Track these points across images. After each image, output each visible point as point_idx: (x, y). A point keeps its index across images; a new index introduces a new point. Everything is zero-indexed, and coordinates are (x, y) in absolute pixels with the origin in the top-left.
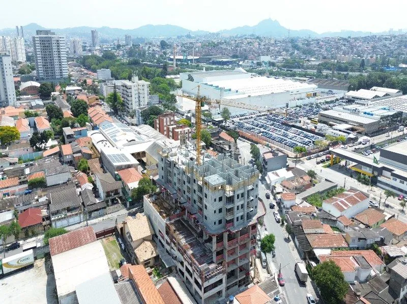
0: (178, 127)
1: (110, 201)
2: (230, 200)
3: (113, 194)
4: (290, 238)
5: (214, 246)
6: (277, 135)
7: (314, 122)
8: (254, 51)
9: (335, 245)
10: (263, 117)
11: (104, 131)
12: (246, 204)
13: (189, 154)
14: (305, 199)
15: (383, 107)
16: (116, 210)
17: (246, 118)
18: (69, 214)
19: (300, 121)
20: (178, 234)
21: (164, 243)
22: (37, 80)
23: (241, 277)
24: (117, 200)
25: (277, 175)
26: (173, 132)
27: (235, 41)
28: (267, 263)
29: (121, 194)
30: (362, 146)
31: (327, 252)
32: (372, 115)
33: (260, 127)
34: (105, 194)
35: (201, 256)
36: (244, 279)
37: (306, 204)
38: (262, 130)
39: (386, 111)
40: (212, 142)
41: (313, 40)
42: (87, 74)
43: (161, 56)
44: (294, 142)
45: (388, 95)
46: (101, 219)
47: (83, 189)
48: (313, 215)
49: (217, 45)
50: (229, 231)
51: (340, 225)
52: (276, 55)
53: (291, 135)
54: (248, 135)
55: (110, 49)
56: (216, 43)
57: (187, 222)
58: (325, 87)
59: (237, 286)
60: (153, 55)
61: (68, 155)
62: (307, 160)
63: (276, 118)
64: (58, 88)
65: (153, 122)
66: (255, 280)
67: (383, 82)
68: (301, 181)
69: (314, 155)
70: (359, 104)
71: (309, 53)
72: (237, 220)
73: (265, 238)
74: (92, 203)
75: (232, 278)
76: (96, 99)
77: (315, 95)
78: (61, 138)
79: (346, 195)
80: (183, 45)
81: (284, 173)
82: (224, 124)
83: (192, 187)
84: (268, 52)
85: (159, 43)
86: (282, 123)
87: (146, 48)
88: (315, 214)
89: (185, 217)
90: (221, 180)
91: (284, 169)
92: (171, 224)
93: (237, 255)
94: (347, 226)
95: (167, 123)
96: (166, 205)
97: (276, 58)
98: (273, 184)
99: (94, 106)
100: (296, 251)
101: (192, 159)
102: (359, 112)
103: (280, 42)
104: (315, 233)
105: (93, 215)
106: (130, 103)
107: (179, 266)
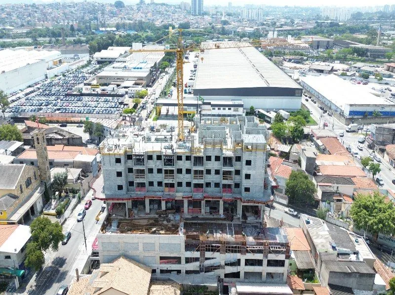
7: (95, 86)
32: (141, 68)
77: (60, 62)
86: (67, 95)
102: (129, 68)
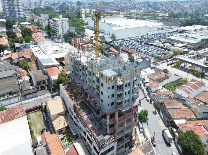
0: (85, 44)
1: (39, 87)
2: (120, 88)
3: (41, 83)
4: (157, 111)
5: (108, 121)
6: (143, 50)
7: (163, 43)
8: (127, 7)
9: (188, 117)
10: (134, 40)
11: (40, 45)
12: (132, 90)
13: (91, 56)
14: (164, 86)
15: (201, 35)
16: (44, 93)
17: (125, 41)
18: (10, 97)
19: (155, 42)
20: (82, 112)
21: (73, 117)
22: (5, 19)
23: (127, 141)
24: (45, 87)
25: (145, 72)
26: (82, 46)
27: (117, 2)
28: (143, 130)
29: (47, 84)
30: (191, 56)
31: (183, 122)
32: (196, 38)
33: (133, 45)
34: (36, 84)
35: (99, 129)
36: (129, 142)
37: (165, 89)
38: (134, 47)
39: (203, 37)
40: (105, 53)
41: (159, 2)
42: (36, 17)
43: (77, 9)
44: (153, 53)
45: (202, 29)
46: (33, 99)
47: (23, 80)
48: (170, 97)
49: (108, 4)
50: (119, 111)
51: (188, 103)
52: (139, 10)
53: (151, 50)
54: (126, 49)
55: (49, 5)
56: (107, 3)
57: (89, 103)
58: (167, 25)
59: (124, 147)
60: (73, 9)
61: (16, 59)
62: (161, 63)
63: (142, 41)
64: (17, 23)
65: (71, 41)
66: (135, 142)
67: (199, 22)
68: (160, 75)
69: (165, 61)
70: (188, 33)
71: (157, 9)
72: (125, 102)
73: (141, 112)
74: (27, 89)
75: (120, 142)
76: (38, 29)
77: (162, 29)
78: (13, 49)
79: (190, 84)
80: (89, 4)
81: (149, 71)
82: (112, 43)
83: (92, 79)
84: (135, 8)
85: (76, 3)
86: (145, 43)
87: (69, 5)
88: (172, 96)
89: (88, 99)
90: (114, 73)
91: (149, 68)
92: (78, 104)
93: (125, 127)
94: (193, 104)
95: (78, 42)
96: (75, 91)
97: (139, 11)
98: (143, 77)
99: (36, 32)
100: (161, 120)
101: (92, 59)
102: (188, 37)
103: (141, 3)
104: (173, 109)
105: (27, 97)
106: (57, 30)
107: (83, 134)
